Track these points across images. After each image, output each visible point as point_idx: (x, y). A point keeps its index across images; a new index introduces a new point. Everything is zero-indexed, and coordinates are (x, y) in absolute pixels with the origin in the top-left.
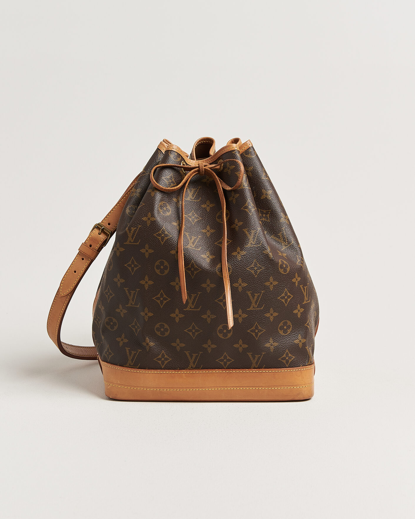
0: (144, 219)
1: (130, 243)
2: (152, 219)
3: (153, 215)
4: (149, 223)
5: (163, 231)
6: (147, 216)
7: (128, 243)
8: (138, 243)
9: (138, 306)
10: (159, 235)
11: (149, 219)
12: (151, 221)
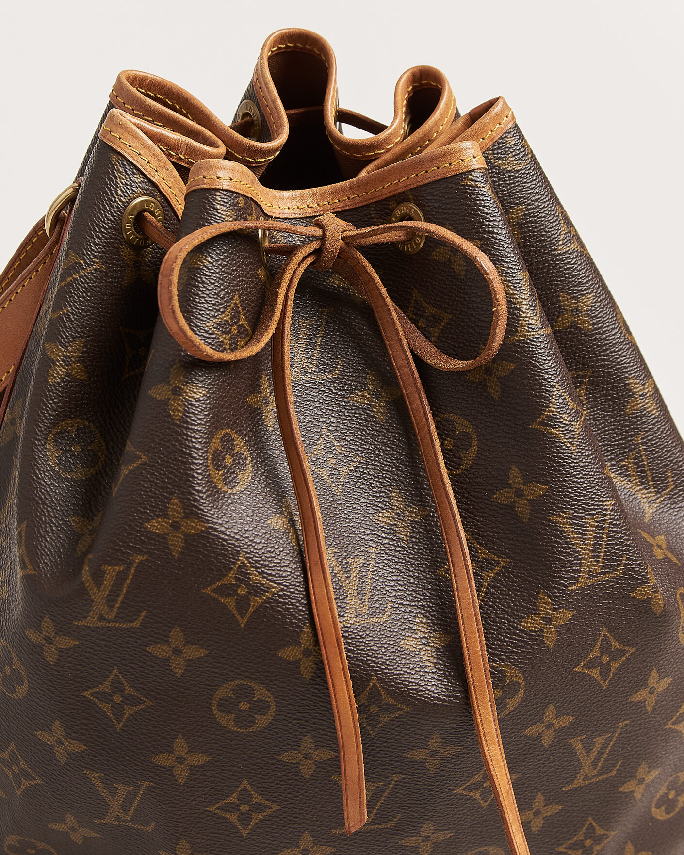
0: (155, 526)
1: (103, 623)
2: (192, 527)
3: (192, 511)
4: (176, 544)
5: (243, 572)
6: (165, 515)
7: (91, 621)
8: (136, 624)
9: (149, 829)
10: (228, 590)
11: (176, 526)
12: (187, 535)
